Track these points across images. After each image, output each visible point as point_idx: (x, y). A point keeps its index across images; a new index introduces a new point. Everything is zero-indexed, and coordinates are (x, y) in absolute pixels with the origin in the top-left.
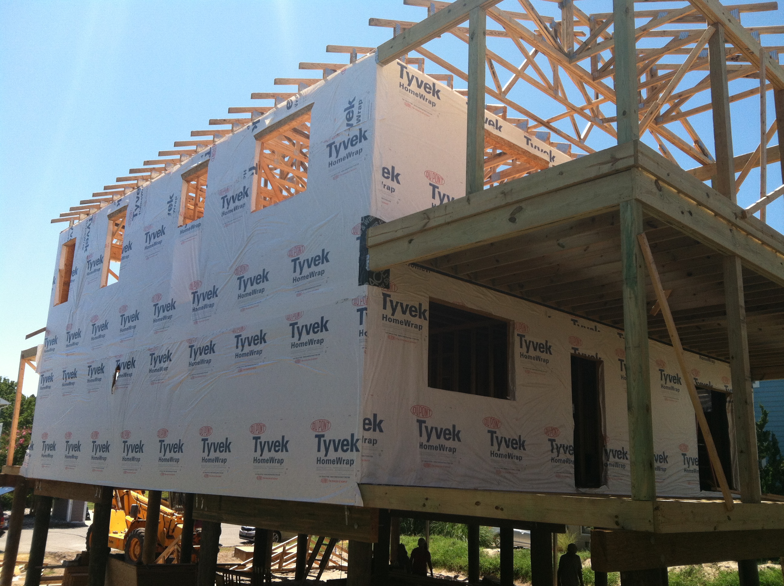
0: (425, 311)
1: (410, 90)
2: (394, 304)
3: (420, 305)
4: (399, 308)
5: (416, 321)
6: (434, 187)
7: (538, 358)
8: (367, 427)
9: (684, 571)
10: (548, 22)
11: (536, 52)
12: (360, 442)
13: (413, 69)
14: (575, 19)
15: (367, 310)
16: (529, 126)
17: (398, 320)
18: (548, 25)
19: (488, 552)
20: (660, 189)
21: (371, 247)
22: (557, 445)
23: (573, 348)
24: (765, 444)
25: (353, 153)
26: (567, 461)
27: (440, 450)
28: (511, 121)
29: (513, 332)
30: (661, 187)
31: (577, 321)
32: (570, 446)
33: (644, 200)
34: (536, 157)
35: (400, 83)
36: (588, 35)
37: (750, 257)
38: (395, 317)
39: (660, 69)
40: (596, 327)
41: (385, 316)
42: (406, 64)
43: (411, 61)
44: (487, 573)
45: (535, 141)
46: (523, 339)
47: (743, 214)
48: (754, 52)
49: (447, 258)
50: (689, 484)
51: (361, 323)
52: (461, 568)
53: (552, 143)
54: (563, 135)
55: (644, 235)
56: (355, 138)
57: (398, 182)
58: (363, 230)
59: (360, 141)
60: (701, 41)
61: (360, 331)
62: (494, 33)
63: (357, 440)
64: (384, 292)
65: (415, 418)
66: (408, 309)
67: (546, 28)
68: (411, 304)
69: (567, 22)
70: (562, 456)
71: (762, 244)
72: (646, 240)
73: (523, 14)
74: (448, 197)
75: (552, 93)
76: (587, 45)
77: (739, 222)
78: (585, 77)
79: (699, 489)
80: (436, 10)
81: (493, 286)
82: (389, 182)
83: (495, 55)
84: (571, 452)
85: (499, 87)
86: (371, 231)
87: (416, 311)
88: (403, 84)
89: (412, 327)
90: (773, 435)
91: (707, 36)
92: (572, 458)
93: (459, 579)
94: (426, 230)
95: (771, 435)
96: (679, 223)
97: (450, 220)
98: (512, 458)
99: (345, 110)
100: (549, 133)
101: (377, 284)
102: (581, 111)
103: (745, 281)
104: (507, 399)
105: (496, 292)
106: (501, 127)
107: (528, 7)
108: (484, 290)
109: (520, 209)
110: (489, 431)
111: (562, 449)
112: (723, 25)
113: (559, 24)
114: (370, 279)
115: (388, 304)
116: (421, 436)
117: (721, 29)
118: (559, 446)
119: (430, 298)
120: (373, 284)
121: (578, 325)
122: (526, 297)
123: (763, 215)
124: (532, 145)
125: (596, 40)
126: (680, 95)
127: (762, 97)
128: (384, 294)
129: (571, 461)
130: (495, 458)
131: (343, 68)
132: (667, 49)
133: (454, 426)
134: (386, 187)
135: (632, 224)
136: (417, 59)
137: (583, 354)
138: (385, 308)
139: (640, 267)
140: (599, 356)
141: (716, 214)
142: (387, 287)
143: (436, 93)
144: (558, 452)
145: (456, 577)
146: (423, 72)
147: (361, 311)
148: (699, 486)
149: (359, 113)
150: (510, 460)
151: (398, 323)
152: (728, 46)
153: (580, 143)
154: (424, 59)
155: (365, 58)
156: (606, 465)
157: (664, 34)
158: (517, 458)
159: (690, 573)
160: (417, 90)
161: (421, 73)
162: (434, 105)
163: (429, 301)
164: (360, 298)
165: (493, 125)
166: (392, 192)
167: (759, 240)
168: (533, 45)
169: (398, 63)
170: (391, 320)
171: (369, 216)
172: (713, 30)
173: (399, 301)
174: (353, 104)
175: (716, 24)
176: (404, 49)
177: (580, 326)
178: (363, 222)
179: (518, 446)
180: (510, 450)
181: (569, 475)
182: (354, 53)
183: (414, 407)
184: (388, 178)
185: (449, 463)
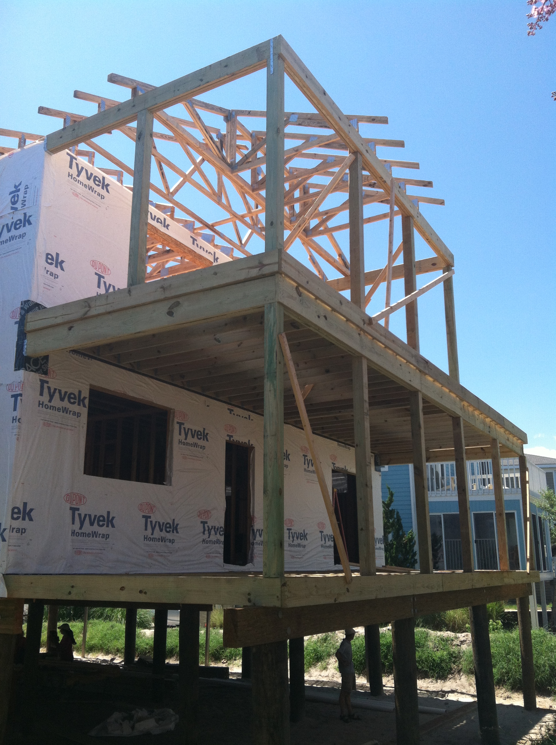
0: (85, 398)
1: (79, 181)
2: (52, 391)
3: (80, 392)
4: (57, 395)
5: (75, 408)
6: (100, 277)
7: (195, 445)
8: (15, 516)
9: (321, 638)
10: (214, 132)
11: (203, 160)
12: (7, 531)
13: (83, 161)
14: (238, 133)
15: (21, 396)
16: (195, 227)
17: (55, 407)
18: (214, 136)
19: (145, 633)
20: (300, 294)
21: (29, 332)
22: (208, 526)
23: (228, 435)
24: (391, 521)
25: (16, 237)
26: (218, 542)
27: (93, 537)
28: (179, 221)
29: (173, 420)
30: (301, 293)
31: (233, 410)
32: (221, 528)
33: (285, 303)
34: (200, 257)
35: (69, 173)
36: (250, 149)
37: (375, 358)
38: (52, 404)
39: (312, 188)
40: (249, 416)
41: (41, 403)
42: (76, 155)
43: (81, 153)
44: (144, 653)
45: (201, 241)
46: (182, 426)
47: (370, 321)
48: (387, 181)
49: (110, 346)
50: (325, 558)
51: (15, 409)
52: (118, 650)
53: (217, 245)
54: (226, 239)
55: (284, 334)
56: (18, 222)
57: (62, 269)
58: (22, 314)
59: (24, 226)
60: (343, 166)
61: (13, 417)
62: (163, 136)
63: (5, 530)
64: (42, 378)
65: (68, 506)
66: (67, 396)
67: (211, 138)
68: (70, 391)
69: (231, 135)
70: (213, 538)
71: (385, 347)
72: (285, 339)
73: (191, 122)
74: (114, 287)
75: (216, 198)
76: (247, 158)
77: (366, 328)
78: (245, 187)
79: (334, 563)
80: (106, 107)
81: (155, 376)
82: (52, 268)
83: (163, 157)
84: (221, 533)
85: (167, 188)
86: (30, 316)
87: (75, 398)
88: (72, 175)
89: (70, 414)
90: (398, 513)
91: (348, 162)
92: (222, 539)
93: (115, 661)
94: (86, 318)
95: (396, 513)
96: (316, 325)
97: (111, 309)
98: (165, 542)
99: (11, 193)
100: (214, 236)
101: (35, 370)
102: (242, 218)
103: (369, 379)
104: (164, 484)
105: (158, 381)
106: (168, 225)
107: (195, 116)
108: (146, 379)
109: (178, 304)
110: (144, 517)
111: (213, 530)
112: (361, 154)
113: (225, 135)
114: (27, 365)
115: (46, 391)
116: (73, 523)
117: (360, 158)
118: (210, 528)
119: (91, 385)
120: (30, 370)
121: (234, 414)
122: (188, 386)
123: (387, 323)
124: (197, 245)
125: (256, 155)
126: (326, 212)
127: (390, 221)
128: (41, 380)
129: (221, 542)
130: (148, 542)
131: (11, 152)
132: (316, 170)
133: (109, 513)
134: (49, 273)
135: (274, 324)
136: (88, 152)
137: (237, 441)
138: (41, 394)
139: (280, 363)
140: (251, 443)
141: (348, 320)
142: (46, 373)
143: (105, 186)
144: (210, 534)
145: (113, 659)
146: (93, 165)
147: (15, 397)
148: (333, 560)
149: (24, 197)
150: (163, 543)
151: (55, 410)
152: (365, 173)
153: (242, 247)
154: (94, 153)
155: (33, 144)
156: (253, 544)
157: (315, 156)
158: (170, 541)
159: (325, 640)
160: (87, 182)
161: (91, 165)
162: (103, 197)
163: (90, 389)
164: (15, 384)
165: (161, 223)
166: (55, 279)
167: (383, 344)
168: (201, 154)
169: (68, 154)
170: (48, 407)
171: (29, 301)
172: (353, 157)
173: (58, 388)
174: (18, 188)
175: (355, 153)
176: (72, 141)
177: (236, 415)
178: (22, 306)
179: (171, 529)
180: (164, 534)
181: (219, 555)
182: (23, 139)
183: (67, 495)
184: (51, 264)
185: (101, 550)
